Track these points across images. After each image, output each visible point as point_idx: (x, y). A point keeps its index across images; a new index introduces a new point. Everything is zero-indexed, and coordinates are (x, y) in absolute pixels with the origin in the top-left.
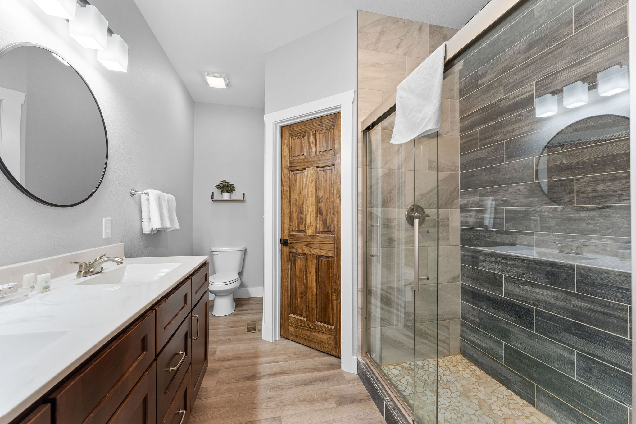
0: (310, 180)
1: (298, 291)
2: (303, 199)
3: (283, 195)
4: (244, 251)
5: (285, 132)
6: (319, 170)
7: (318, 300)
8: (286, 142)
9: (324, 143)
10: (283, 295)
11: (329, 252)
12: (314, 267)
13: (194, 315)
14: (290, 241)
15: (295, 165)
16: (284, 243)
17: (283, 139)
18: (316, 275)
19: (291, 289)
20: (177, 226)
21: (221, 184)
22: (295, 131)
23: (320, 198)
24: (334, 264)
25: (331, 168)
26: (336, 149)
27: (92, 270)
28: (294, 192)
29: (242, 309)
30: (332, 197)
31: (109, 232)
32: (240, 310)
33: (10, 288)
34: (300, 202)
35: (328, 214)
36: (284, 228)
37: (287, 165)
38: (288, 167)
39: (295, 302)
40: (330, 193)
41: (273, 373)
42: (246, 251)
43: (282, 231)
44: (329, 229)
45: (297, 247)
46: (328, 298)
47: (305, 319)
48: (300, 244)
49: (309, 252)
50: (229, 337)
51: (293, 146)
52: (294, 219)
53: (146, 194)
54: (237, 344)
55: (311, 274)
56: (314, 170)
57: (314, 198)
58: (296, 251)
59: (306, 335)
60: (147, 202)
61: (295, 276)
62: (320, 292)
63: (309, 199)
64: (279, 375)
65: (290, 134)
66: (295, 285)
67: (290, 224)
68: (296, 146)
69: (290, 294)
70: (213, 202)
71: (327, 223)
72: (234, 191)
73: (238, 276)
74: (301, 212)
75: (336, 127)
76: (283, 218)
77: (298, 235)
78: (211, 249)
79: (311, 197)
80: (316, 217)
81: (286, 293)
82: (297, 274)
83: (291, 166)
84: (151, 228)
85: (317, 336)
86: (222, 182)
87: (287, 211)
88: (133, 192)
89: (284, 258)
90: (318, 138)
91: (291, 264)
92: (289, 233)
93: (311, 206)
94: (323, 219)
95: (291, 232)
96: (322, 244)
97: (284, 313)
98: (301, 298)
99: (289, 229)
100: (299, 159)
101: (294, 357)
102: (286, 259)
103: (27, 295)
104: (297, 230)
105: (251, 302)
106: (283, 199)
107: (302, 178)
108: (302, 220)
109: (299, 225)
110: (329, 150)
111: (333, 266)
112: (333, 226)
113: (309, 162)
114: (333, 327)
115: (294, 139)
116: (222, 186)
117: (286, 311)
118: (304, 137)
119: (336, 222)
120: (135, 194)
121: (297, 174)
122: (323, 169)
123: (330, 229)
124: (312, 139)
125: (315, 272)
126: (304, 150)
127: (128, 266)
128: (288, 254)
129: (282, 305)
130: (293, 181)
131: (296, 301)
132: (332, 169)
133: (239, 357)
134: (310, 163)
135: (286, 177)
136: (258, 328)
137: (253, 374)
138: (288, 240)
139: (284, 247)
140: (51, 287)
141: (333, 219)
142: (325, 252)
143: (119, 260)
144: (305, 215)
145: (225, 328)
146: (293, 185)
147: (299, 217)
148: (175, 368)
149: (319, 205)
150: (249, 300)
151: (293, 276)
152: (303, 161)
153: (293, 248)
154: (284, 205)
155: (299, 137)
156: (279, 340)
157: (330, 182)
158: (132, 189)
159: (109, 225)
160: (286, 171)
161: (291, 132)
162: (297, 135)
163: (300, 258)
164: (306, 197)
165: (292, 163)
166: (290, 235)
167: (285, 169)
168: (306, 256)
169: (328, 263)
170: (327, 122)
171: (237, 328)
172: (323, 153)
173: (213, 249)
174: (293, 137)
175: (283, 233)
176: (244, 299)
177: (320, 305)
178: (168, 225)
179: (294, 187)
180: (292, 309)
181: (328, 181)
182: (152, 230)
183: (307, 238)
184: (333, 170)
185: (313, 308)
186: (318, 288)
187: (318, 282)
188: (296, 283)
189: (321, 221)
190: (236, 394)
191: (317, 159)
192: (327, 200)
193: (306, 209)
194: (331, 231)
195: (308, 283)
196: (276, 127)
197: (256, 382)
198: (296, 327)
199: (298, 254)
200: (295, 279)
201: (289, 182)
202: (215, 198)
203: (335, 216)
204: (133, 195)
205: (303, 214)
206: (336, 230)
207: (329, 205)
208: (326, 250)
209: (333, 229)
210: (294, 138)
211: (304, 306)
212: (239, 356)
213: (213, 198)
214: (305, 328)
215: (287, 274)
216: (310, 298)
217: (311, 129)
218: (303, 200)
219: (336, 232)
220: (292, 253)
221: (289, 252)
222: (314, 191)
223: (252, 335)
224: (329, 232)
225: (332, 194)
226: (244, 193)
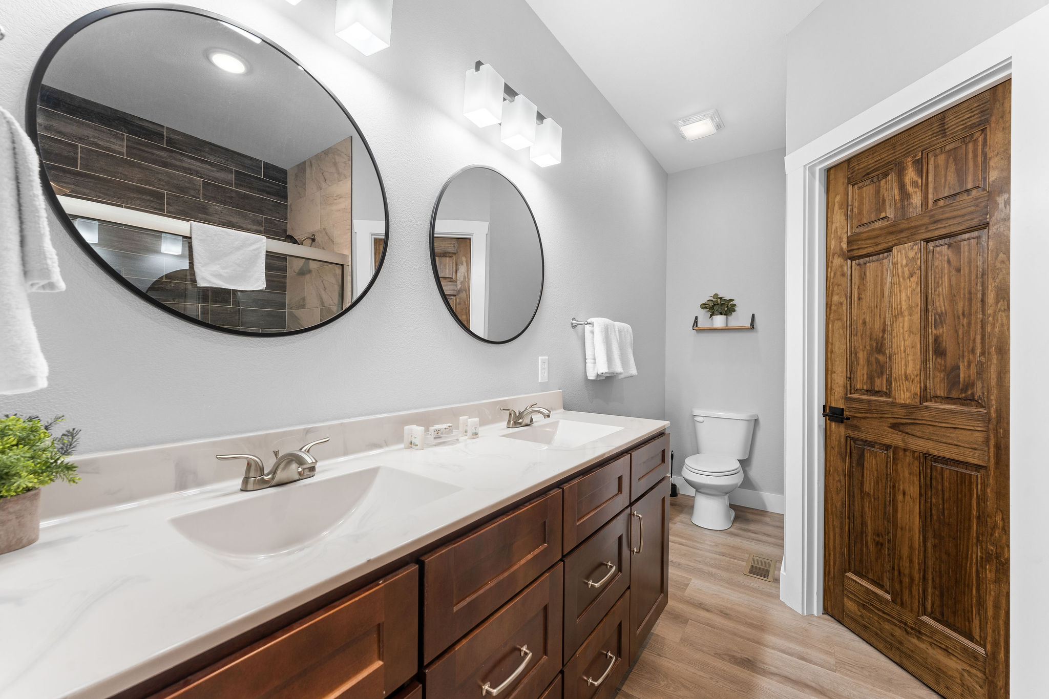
0: (903, 273)
1: (870, 528)
2: (885, 319)
3: (830, 314)
4: (753, 423)
5: (835, 179)
6: (934, 247)
7: (930, 563)
8: (838, 198)
9: (952, 177)
10: (831, 526)
11: (968, 452)
12: (917, 483)
13: (636, 512)
14: (848, 413)
15: (862, 244)
16: (832, 414)
17: (831, 195)
18: (922, 502)
19: (852, 518)
20: (633, 371)
21: (709, 302)
22: (862, 168)
23: (937, 313)
24: (985, 485)
25: (975, 234)
26: (993, 182)
27: (520, 421)
28: (859, 304)
29: (746, 527)
30: (979, 310)
31: (546, 374)
32: (741, 529)
33: (445, 429)
34: (877, 326)
35: (966, 354)
36: (831, 382)
37: (841, 249)
38: (843, 253)
39: (862, 550)
40: (970, 300)
41: (793, 677)
42: (756, 421)
43: (828, 388)
44: (969, 392)
45: (867, 428)
46: (966, 569)
47: (888, 597)
48: (875, 423)
49: (901, 444)
50: (714, 570)
51: (856, 204)
52: (858, 364)
53: (590, 324)
54: (727, 588)
55: (907, 497)
56: (916, 247)
57: (917, 317)
58: (863, 436)
59: (893, 636)
60: (591, 335)
61: (862, 491)
62: (935, 546)
63: (901, 319)
64: (808, 691)
65: (849, 179)
66: (862, 512)
67: (849, 376)
68: (866, 201)
69: (847, 527)
70: (697, 332)
71: (962, 376)
72: (734, 311)
73: (738, 465)
74: (879, 348)
75: (993, 125)
76: (832, 362)
77: (869, 401)
78: (692, 412)
79: (906, 313)
80: (925, 361)
81: (837, 523)
82: (867, 488)
83: (850, 248)
84: (596, 372)
85: (926, 652)
86: (712, 299)
87: (840, 347)
88: (574, 322)
89: (833, 448)
90: (931, 167)
91: (851, 463)
92: (846, 394)
93: (906, 336)
94: (945, 366)
95: (851, 393)
96: (943, 430)
97: (832, 564)
98: (879, 545)
99: (845, 387)
100: (874, 230)
101: (854, 670)
102: (836, 449)
103: (457, 440)
104: (867, 390)
105: (767, 519)
106: (831, 323)
107: (882, 271)
108: (882, 367)
109: (871, 378)
110: (967, 191)
111: (984, 491)
112: (983, 387)
113: (901, 231)
114: (981, 651)
115: (859, 188)
116: (711, 304)
117: (837, 563)
118: (886, 175)
119: (994, 376)
120: (577, 325)
121: (868, 265)
122: (947, 240)
123: (973, 394)
124: (911, 174)
125: (920, 494)
126: (888, 207)
127: (562, 423)
128: (843, 440)
129: (827, 547)
130: (856, 280)
131: (864, 549)
132: (978, 238)
133: (727, 614)
134: (903, 235)
135: (839, 273)
136: (774, 574)
137: (750, 658)
138: (843, 409)
139: (833, 424)
140: (479, 435)
141: (982, 370)
142: (955, 449)
143: (546, 412)
144: (891, 358)
145: (709, 552)
146: (856, 290)
147: (873, 359)
148: (596, 585)
149: (934, 332)
150: (761, 515)
151: (856, 491)
152: (883, 232)
153: (856, 428)
154: (833, 334)
155: (872, 181)
156: (819, 617)
157: (970, 272)
158: (574, 319)
159: (546, 366)
160: (838, 261)
161: (852, 173)
162: (867, 176)
163: (875, 455)
164: (892, 314)
165: (853, 241)
166: (847, 399)
167: (836, 257)
168: (891, 451)
169: (964, 482)
170: (962, 121)
171: (732, 560)
172: (948, 202)
173: (697, 412)
174: (856, 184)
175: (831, 393)
176: (753, 511)
177: (937, 580)
178: (618, 368)
179: (859, 294)
180: (852, 562)
181: (965, 271)
182: (598, 375)
183: (895, 410)
184: (984, 238)
185: (912, 580)
186: (930, 534)
187: (929, 520)
188: (863, 507)
189: (940, 371)
190: (711, 678)
191: (926, 220)
192: (961, 317)
193: (891, 341)
194: (976, 398)
195: (899, 516)
196: (812, 174)
197: (753, 676)
198: (864, 607)
199: (871, 444)
200: (862, 498)
201: (844, 285)
202: (699, 325)
203: (990, 360)
204: (575, 326)
205: (884, 354)
206: (992, 398)
207: (968, 332)
208: (957, 445)
209: (983, 393)
210: (860, 185)
211: (887, 566)
212: (728, 612)
213: (697, 326)
214: (889, 618)
215: (839, 484)
216: (905, 552)
217: (910, 152)
218: (885, 322)
219: (994, 402)
220: (854, 440)
221: (846, 437)
222: (917, 299)
223: (757, 583)
224: (970, 400)
225: (979, 305)
226: (753, 315)
